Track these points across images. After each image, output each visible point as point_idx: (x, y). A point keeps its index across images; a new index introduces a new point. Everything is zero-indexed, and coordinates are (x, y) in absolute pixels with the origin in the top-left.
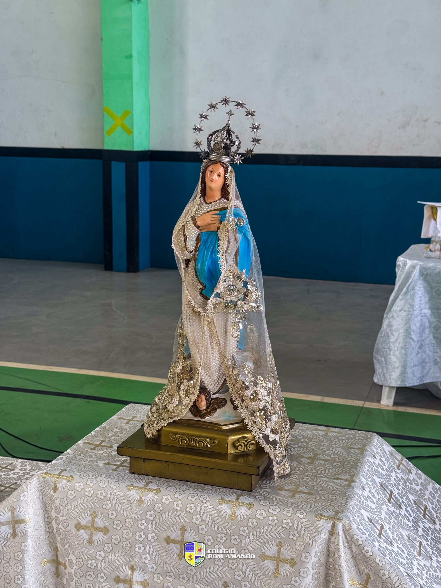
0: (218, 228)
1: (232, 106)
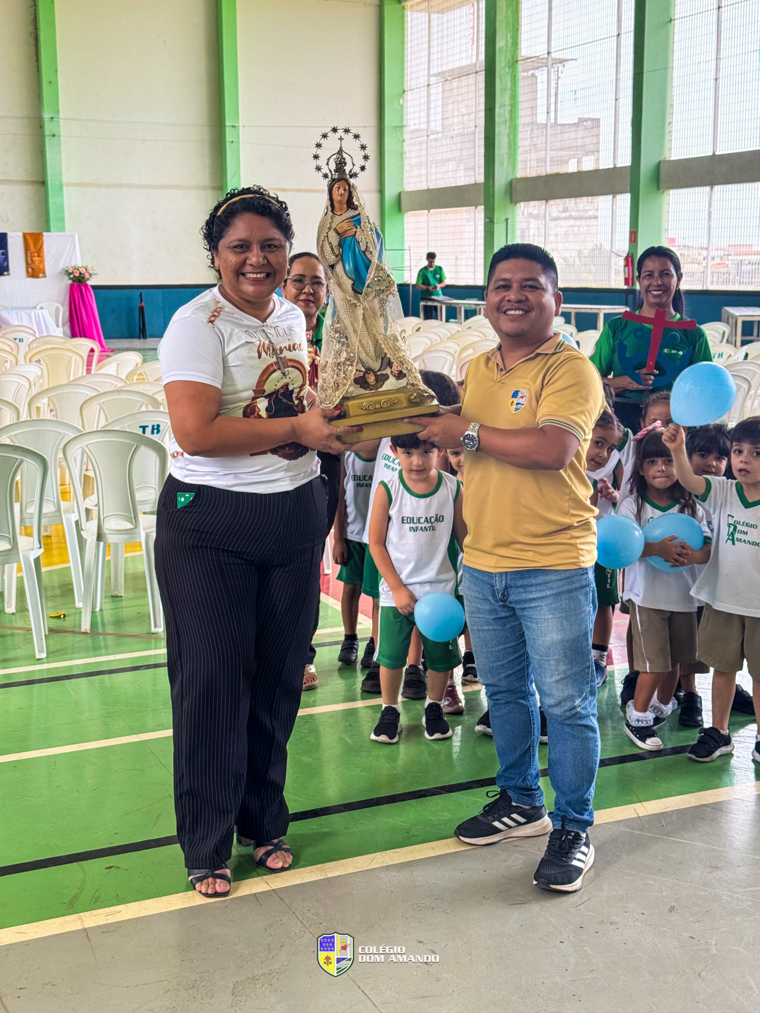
0: (356, 232)
1: (340, 133)
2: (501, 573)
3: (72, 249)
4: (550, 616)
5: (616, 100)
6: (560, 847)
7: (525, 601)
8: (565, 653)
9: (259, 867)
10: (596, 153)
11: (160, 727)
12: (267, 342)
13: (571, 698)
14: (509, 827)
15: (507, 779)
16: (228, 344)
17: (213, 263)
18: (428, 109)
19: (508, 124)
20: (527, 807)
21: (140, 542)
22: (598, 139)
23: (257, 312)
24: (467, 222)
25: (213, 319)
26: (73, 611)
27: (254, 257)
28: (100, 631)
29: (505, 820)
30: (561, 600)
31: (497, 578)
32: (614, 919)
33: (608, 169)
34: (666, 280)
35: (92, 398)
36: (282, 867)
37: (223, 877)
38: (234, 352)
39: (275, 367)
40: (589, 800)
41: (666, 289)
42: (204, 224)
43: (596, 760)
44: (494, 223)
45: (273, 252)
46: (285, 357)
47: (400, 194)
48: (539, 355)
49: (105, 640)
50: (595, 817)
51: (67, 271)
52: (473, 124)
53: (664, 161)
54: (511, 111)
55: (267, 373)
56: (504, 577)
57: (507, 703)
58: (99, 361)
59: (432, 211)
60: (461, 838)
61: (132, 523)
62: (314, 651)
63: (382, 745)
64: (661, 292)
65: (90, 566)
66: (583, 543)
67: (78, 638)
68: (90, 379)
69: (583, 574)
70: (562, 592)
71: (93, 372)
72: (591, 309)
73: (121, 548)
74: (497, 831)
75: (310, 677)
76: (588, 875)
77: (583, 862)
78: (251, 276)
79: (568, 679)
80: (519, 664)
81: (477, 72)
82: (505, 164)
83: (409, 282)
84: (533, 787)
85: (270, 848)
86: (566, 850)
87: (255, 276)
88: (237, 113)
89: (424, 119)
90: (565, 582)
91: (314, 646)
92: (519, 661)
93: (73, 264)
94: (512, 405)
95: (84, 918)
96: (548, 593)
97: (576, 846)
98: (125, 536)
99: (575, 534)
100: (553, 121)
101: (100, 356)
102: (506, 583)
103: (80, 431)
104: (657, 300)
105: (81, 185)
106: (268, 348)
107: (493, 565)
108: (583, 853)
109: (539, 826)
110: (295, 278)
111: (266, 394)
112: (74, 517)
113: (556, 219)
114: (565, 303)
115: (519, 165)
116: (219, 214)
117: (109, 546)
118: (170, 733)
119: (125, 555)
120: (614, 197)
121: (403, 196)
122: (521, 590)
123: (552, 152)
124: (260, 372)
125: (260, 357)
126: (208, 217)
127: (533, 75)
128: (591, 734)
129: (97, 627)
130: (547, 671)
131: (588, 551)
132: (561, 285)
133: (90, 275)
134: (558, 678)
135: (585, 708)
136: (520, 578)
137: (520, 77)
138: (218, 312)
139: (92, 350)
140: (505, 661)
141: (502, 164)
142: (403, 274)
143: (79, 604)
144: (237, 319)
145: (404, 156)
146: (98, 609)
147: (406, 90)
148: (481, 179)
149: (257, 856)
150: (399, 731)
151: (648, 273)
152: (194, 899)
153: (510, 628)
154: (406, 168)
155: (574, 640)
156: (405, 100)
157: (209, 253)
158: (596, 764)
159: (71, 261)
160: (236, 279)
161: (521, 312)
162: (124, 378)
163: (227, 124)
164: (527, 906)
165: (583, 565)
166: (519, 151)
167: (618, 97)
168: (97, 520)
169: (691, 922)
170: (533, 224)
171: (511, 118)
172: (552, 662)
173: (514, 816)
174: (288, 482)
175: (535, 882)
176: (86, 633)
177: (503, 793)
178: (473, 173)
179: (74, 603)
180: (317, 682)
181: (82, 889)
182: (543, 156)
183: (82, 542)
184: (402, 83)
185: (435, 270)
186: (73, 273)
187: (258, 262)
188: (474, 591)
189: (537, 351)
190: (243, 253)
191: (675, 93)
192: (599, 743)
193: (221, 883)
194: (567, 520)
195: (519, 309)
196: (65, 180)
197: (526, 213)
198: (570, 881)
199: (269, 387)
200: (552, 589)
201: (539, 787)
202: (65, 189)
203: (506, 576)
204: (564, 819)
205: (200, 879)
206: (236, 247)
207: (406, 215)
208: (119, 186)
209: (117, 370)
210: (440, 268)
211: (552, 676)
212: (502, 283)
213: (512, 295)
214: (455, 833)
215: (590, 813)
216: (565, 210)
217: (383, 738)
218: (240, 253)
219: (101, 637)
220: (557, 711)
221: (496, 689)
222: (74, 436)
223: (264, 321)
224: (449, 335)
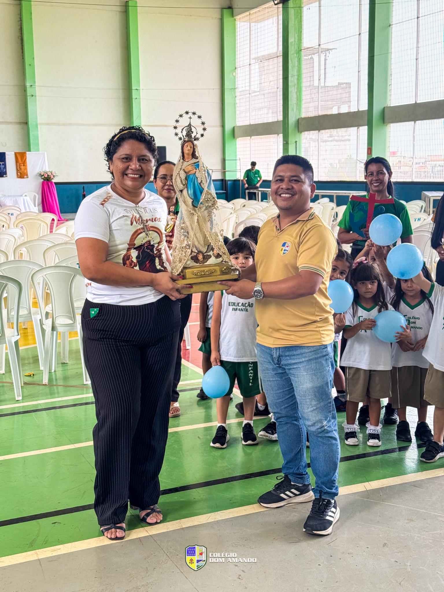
0: (196, 172)
1: (190, 114)
2: (276, 348)
3: (43, 162)
4: (305, 373)
5: (359, 72)
6: (319, 509)
7: (290, 364)
8: (315, 395)
9: (142, 522)
10: (349, 103)
11: (87, 440)
12: (138, 216)
13: (321, 421)
14: (290, 497)
15: (288, 468)
16: (112, 217)
17: (109, 169)
18: (250, 78)
19: (296, 86)
20: (300, 485)
21: (77, 331)
22: (350, 94)
23: (134, 199)
24: (273, 143)
25: (103, 202)
26: (39, 372)
27: (134, 165)
28: (55, 383)
29: (288, 493)
30: (311, 364)
31: (274, 351)
32: (351, 551)
33: (355, 112)
34: (381, 177)
35: (51, 247)
36: (156, 522)
37: (121, 528)
38: (116, 221)
39: (142, 231)
40: (335, 481)
41: (381, 182)
42: (106, 145)
43: (338, 457)
44: (288, 144)
45: (145, 163)
46: (148, 225)
47: (234, 128)
48: (298, 221)
49: (57, 389)
50: (339, 490)
51: (40, 174)
52: (276, 87)
53: (387, 107)
54: (298, 79)
55: (136, 234)
56: (278, 350)
57: (287, 423)
58: (57, 226)
59: (252, 137)
60: (261, 503)
61: (72, 320)
62: (178, 394)
63: (217, 449)
64: (378, 184)
65: (47, 346)
66: (324, 330)
67: (41, 388)
68: (52, 236)
69: (324, 348)
70: (311, 359)
71: (54, 232)
72: (345, 193)
73: (67, 335)
74: (284, 499)
75: (176, 410)
76: (335, 525)
77: (333, 517)
78: (131, 175)
79: (318, 410)
80: (292, 401)
81: (278, 57)
82: (295, 110)
83: (239, 179)
84: (304, 473)
85: (149, 511)
86: (323, 511)
87: (133, 176)
88: (139, 82)
89: (247, 84)
90: (313, 353)
91: (178, 392)
92: (291, 399)
93: (44, 170)
94: (281, 250)
95: (38, 553)
96: (303, 360)
97: (328, 508)
98: (68, 328)
99: (319, 325)
100: (322, 85)
101: (57, 223)
102: (279, 354)
103: (42, 266)
104: (377, 189)
105: (48, 124)
106: (139, 220)
107: (272, 343)
108: (333, 512)
109: (307, 496)
110: (161, 177)
111: (136, 246)
112: (39, 317)
113: (326, 141)
114: (317, 189)
115: (303, 110)
116: (115, 139)
117: (60, 334)
118: (91, 443)
119: (69, 339)
120: (358, 128)
121: (236, 129)
122: (288, 358)
123: (322, 102)
124: (131, 233)
125: (132, 224)
126: (108, 142)
127: (312, 58)
128: (334, 442)
129: (53, 381)
130: (305, 406)
131: (327, 335)
132: (315, 179)
133: (54, 176)
134: (312, 409)
135: (330, 427)
136: (287, 351)
137: (303, 59)
138: (108, 199)
139: (53, 220)
140: (284, 399)
141: (293, 110)
142: (236, 174)
143: (42, 368)
144: (120, 202)
145: (236, 106)
146: (53, 371)
147: (237, 67)
148: (281, 118)
149: (141, 516)
150: (226, 441)
151: (370, 173)
152: (104, 541)
153: (285, 379)
154: (238, 112)
155: (320, 387)
156: (237, 73)
157: (108, 163)
158: (338, 459)
159: (42, 168)
160: (122, 177)
161: (289, 195)
162: (70, 236)
163: (133, 88)
164: (299, 543)
165: (324, 343)
166: (303, 102)
167: (360, 70)
168: (51, 319)
169: (396, 552)
170: (313, 144)
171: (298, 83)
172: (308, 400)
173: (293, 490)
174: (153, 297)
175: (304, 530)
176: (46, 385)
177: (286, 477)
178: (276, 115)
179: (39, 367)
180: (180, 412)
181: (38, 536)
182: (317, 105)
183: (43, 331)
184: (235, 63)
185: (255, 172)
186: (44, 175)
187: (136, 168)
188: (263, 358)
189: (298, 219)
190: (127, 162)
191: (393, 68)
192: (339, 447)
193: (119, 531)
194: (314, 318)
195: (288, 193)
196: (39, 121)
197: (308, 138)
198: (325, 529)
199: (138, 242)
200: (306, 357)
201: (307, 473)
202: (39, 126)
203: (279, 350)
204: (321, 492)
205: (107, 530)
206: (123, 158)
207: (237, 140)
208: (70, 124)
209: (67, 231)
210: (259, 171)
211: (308, 408)
212: (279, 178)
213: (284, 186)
214: (258, 501)
215: (336, 488)
216: (331, 136)
217: (218, 445)
218: (125, 162)
219: (55, 387)
220: (313, 429)
221: (280, 415)
222: (38, 269)
223: (137, 203)
224: (261, 209)
